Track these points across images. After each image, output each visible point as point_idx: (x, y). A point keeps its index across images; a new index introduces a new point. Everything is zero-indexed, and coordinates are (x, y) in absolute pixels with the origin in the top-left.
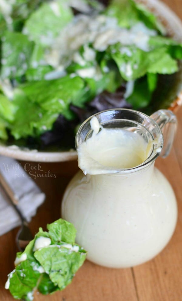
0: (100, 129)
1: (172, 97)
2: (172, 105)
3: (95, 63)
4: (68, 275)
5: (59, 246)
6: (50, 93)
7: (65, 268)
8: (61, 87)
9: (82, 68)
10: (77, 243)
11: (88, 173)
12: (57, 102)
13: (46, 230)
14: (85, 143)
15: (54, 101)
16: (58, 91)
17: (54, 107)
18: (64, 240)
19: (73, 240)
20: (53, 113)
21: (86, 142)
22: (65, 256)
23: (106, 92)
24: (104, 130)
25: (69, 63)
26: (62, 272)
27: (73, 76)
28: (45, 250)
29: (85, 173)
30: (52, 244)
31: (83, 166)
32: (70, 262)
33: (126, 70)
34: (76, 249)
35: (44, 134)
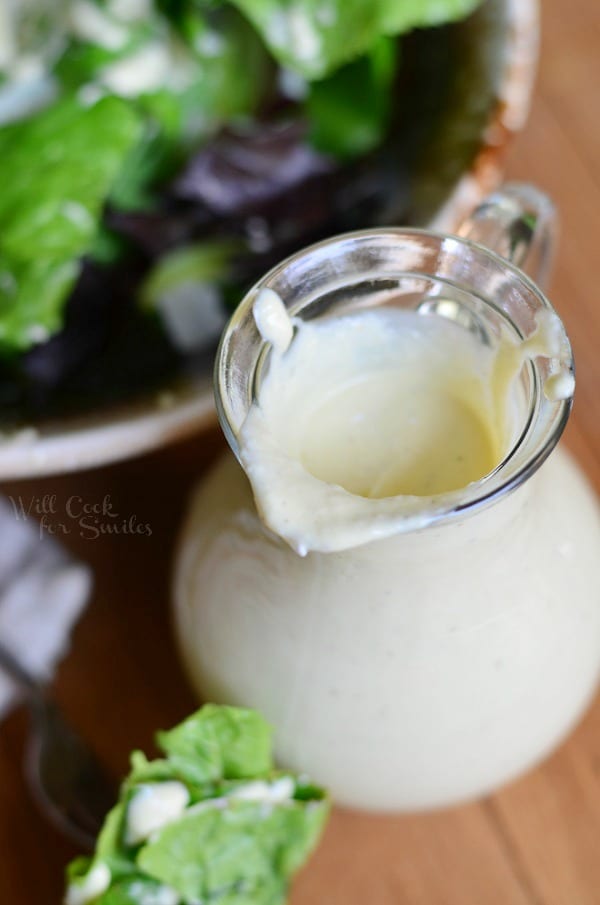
0: (296, 330)
1: (478, 104)
2: (490, 135)
3: (161, 27)
4: (273, 886)
5: (220, 803)
6: (24, 183)
7: (255, 867)
8: (55, 151)
9: (115, 57)
10: (280, 767)
11: (317, 546)
12: (60, 220)
13: (155, 753)
14: (257, 412)
15: (44, 214)
16: (49, 169)
17: (55, 240)
18: (232, 775)
19: (263, 763)
20: (54, 266)
21: (257, 404)
22: (248, 830)
23: (226, 135)
24: (309, 329)
25: (56, 45)
26: (248, 886)
27: (89, 96)
28: (174, 831)
29: (303, 551)
30: (192, 802)
31: (286, 521)
32: (270, 841)
33: (291, 38)
34: (283, 789)
35: (36, 349)
